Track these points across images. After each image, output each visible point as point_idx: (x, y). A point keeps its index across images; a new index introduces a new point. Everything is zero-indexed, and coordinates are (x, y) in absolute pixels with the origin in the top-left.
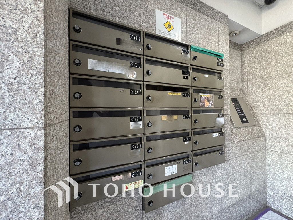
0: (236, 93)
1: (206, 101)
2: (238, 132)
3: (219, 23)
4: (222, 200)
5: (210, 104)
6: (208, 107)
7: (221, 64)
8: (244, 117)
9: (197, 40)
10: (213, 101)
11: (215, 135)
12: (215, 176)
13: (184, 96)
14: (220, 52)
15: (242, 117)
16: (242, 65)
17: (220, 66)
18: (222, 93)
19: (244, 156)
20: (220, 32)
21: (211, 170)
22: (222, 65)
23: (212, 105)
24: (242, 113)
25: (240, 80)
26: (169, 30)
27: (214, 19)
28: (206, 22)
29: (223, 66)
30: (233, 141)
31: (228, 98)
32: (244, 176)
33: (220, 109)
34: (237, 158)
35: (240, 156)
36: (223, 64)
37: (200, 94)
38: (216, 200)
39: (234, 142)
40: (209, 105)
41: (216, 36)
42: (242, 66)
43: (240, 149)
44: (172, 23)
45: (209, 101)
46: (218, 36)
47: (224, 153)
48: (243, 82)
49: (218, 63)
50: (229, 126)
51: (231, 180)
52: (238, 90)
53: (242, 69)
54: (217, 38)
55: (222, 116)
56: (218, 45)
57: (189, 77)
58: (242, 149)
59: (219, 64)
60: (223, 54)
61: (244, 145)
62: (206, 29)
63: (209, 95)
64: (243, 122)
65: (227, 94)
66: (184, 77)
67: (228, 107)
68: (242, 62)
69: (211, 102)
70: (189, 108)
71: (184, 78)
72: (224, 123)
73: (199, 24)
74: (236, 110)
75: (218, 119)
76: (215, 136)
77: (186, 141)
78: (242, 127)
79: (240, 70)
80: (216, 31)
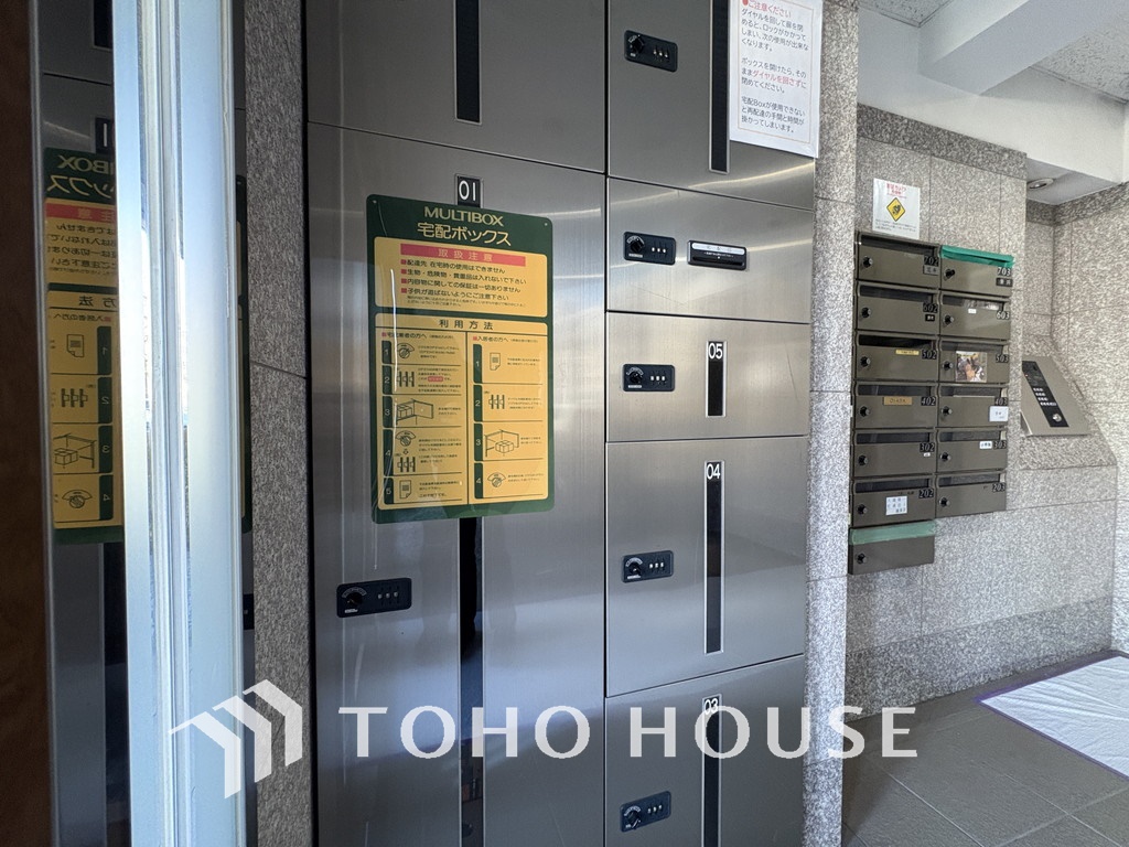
0: (1034, 347)
1: (969, 366)
2: (1038, 446)
3: (1003, 177)
4: (993, 599)
5: (978, 375)
6: (972, 381)
7: (1005, 280)
8: (1057, 410)
9: (952, 229)
10: (985, 369)
11: (985, 445)
12: (977, 540)
13: (925, 357)
14: (1003, 251)
15: (1049, 412)
16: (1054, 265)
17: (1005, 285)
18: (1005, 348)
19: (1052, 508)
20: (1004, 199)
21: (970, 527)
22: (1008, 282)
23: (981, 377)
24: (1049, 401)
25: (1047, 310)
26: (896, 217)
27: (991, 169)
28: (973, 183)
29: (1011, 286)
30: (1024, 466)
31: (1017, 361)
32: (1049, 556)
33: (999, 386)
34: (1034, 510)
35: (1040, 505)
36: (1012, 281)
37: (958, 352)
38: (978, 595)
39: (1028, 469)
40: (975, 377)
41: (994, 210)
42: (1054, 269)
43: (1043, 489)
44: (902, 201)
45: (975, 367)
46: (1000, 212)
47: (1003, 486)
48: (1053, 315)
49: (998, 279)
50: (1015, 428)
51: (1015, 558)
52: (1039, 338)
53: (1054, 276)
54: (997, 215)
55: (1004, 403)
56: (999, 234)
57: (937, 315)
58: (1049, 491)
59: (1002, 282)
60: (1010, 256)
61: (1053, 481)
62: (971, 199)
63: (977, 353)
64: (1053, 424)
65: (1018, 350)
66: (927, 316)
67: (1017, 382)
68: (1056, 257)
69: (981, 369)
70: (933, 382)
71: (926, 320)
72: (1005, 420)
73: (957, 191)
74: (1035, 392)
75: (994, 410)
76: (984, 447)
77: (925, 451)
78: (1049, 436)
79: (1047, 280)
80: (995, 200)
